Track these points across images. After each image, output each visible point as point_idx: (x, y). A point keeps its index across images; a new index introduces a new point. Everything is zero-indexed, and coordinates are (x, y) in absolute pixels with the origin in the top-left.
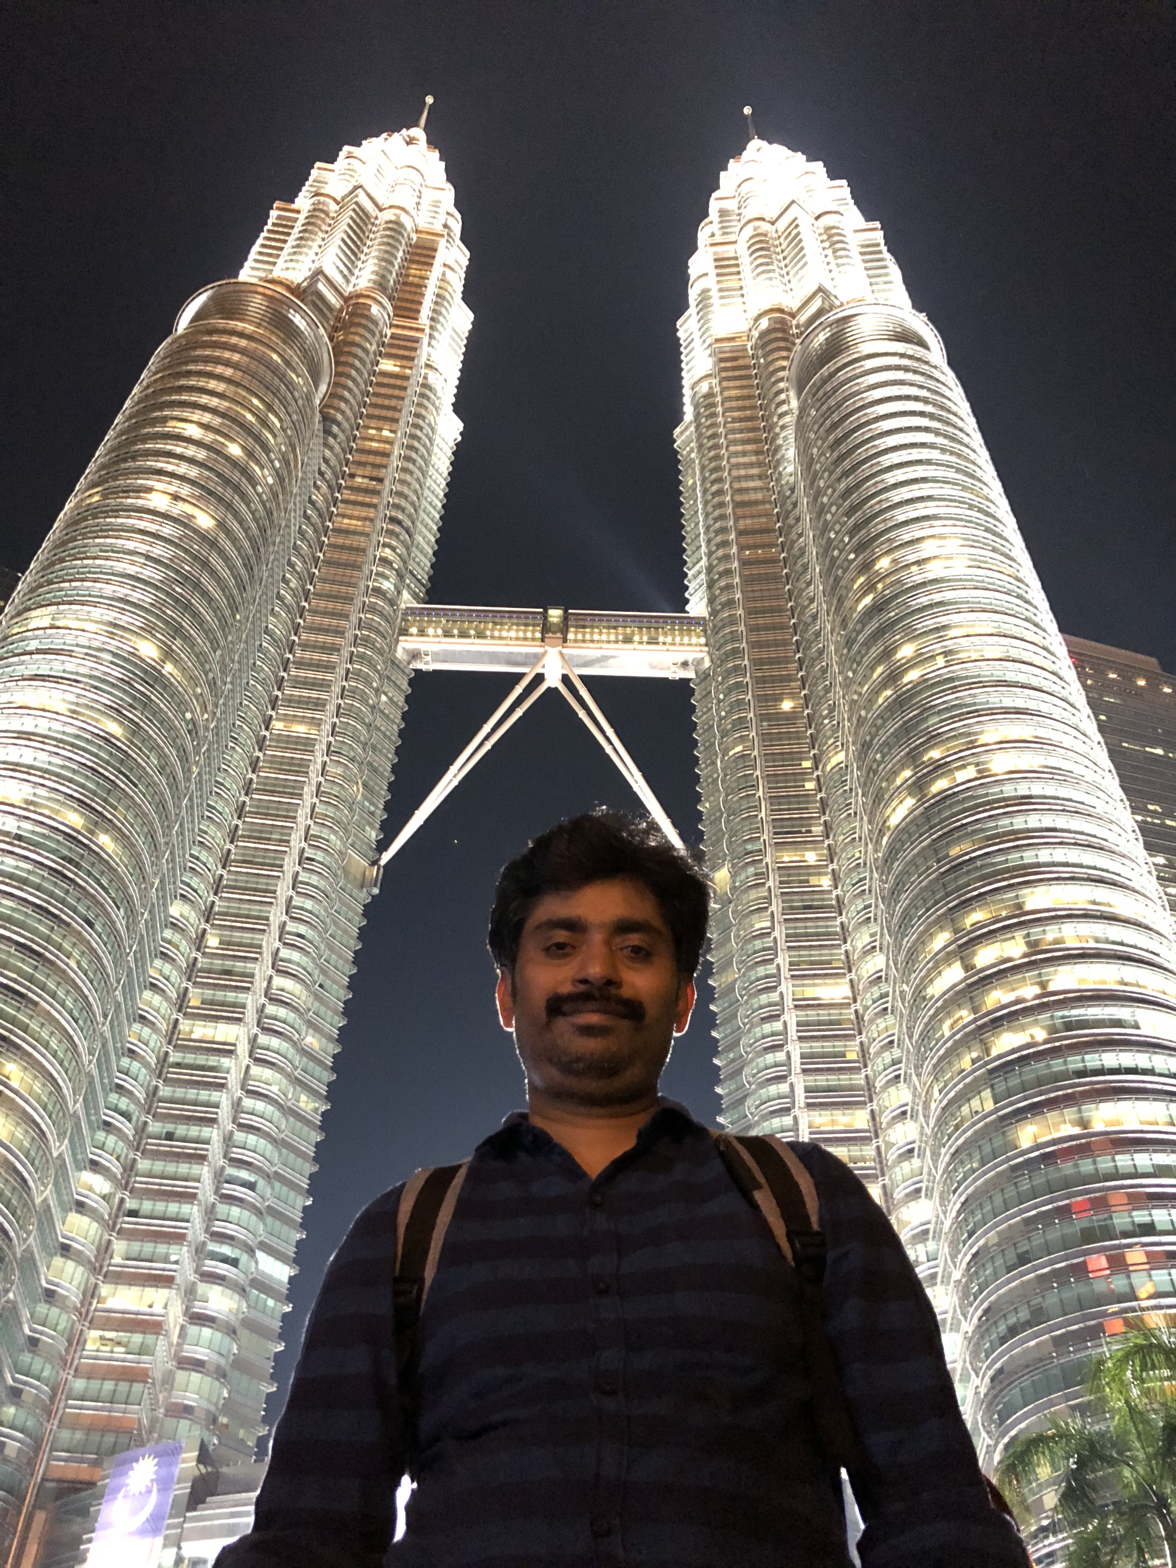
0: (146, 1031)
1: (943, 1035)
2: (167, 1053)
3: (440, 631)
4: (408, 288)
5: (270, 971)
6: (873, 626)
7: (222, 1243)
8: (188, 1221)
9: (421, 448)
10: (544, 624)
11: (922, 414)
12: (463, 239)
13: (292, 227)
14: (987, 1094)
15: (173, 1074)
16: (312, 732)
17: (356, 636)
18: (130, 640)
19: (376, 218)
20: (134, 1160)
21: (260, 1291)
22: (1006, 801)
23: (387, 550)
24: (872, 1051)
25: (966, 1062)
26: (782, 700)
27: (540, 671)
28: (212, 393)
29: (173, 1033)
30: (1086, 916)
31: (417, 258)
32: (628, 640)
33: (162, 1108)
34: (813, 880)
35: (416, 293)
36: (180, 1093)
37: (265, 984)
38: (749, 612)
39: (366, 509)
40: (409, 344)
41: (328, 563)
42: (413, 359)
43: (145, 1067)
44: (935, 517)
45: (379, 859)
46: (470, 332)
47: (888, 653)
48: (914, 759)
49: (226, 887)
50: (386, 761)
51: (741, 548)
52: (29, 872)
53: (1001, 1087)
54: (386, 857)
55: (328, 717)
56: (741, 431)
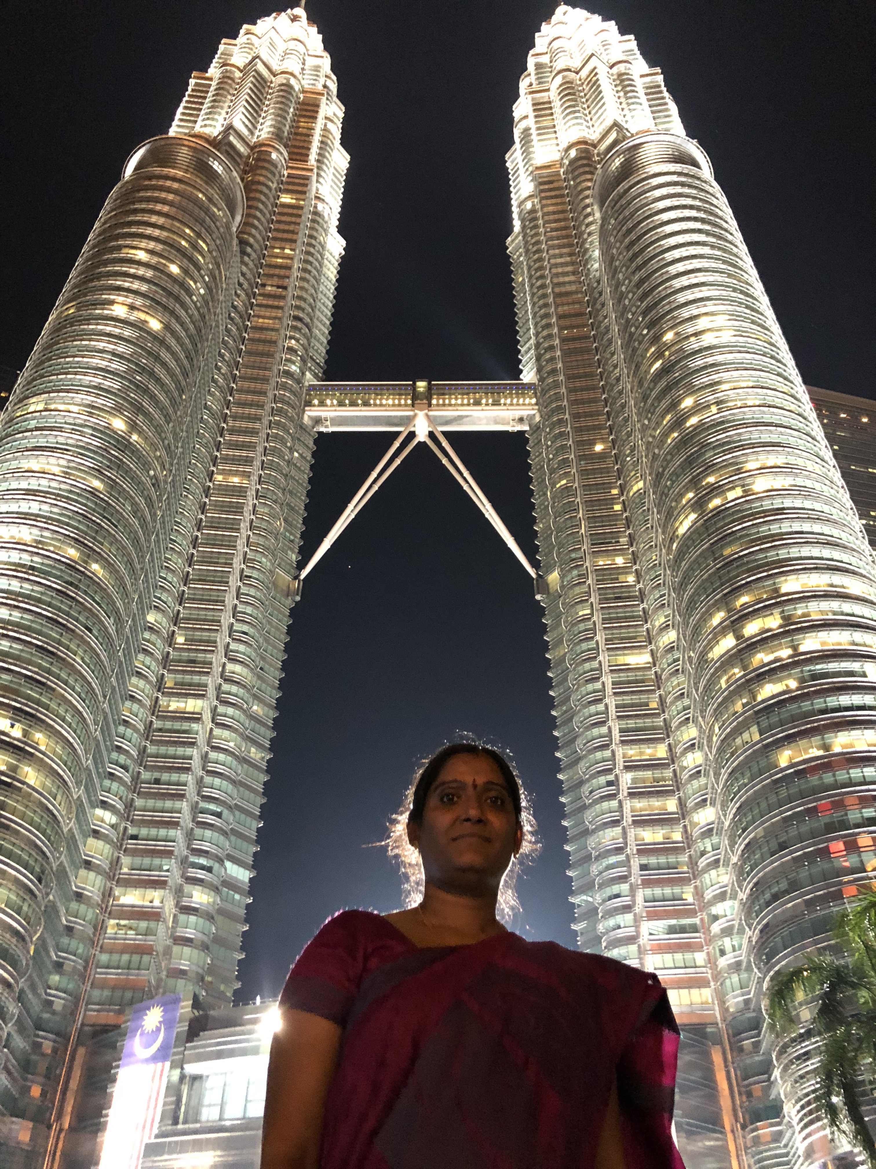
0: (135, 707)
1: (721, 688)
2: (151, 722)
3: (335, 402)
4: (298, 137)
5: (224, 660)
6: (663, 384)
7: (200, 856)
8: (174, 842)
9: (314, 262)
10: (414, 394)
11: (695, 219)
12: (338, 96)
13: (207, 92)
14: (754, 729)
15: (157, 736)
16: (244, 482)
17: (273, 408)
18: (105, 418)
19: (271, 82)
20: (133, 800)
21: (229, 889)
22: (766, 513)
23: (293, 342)
24: (668, 701)
25: (738, 707)
26: (594, 444)
27: (412, 429)
28: (154, 226)
29: (155, 707)
30: (826, 596)
31: (304, 113)
32: (477, 403)
33: (150, 761)
34: (622, 578)
35: (305, 141)
36: (163, 750)
37: (220, 669)
38: (568, 378)
39: (274, 310)
40: (301, 181)
41: (249, 353)
42: (305, 193)
43: (136, 733)
44: (708, 299)
45: (299, 575)
46: (347, 170)
47: (674, 405)
48: (696, 484)
49: (188, 599)
50: (300, 502)
51: (561, 329)
52: (42, 593)
53: (765, 724)
54: (304, 574)
55: (255, 470)
56: (558, 238)
